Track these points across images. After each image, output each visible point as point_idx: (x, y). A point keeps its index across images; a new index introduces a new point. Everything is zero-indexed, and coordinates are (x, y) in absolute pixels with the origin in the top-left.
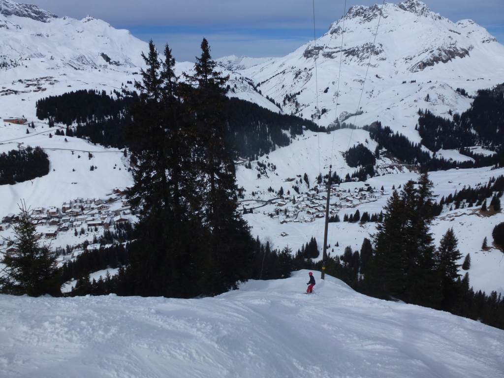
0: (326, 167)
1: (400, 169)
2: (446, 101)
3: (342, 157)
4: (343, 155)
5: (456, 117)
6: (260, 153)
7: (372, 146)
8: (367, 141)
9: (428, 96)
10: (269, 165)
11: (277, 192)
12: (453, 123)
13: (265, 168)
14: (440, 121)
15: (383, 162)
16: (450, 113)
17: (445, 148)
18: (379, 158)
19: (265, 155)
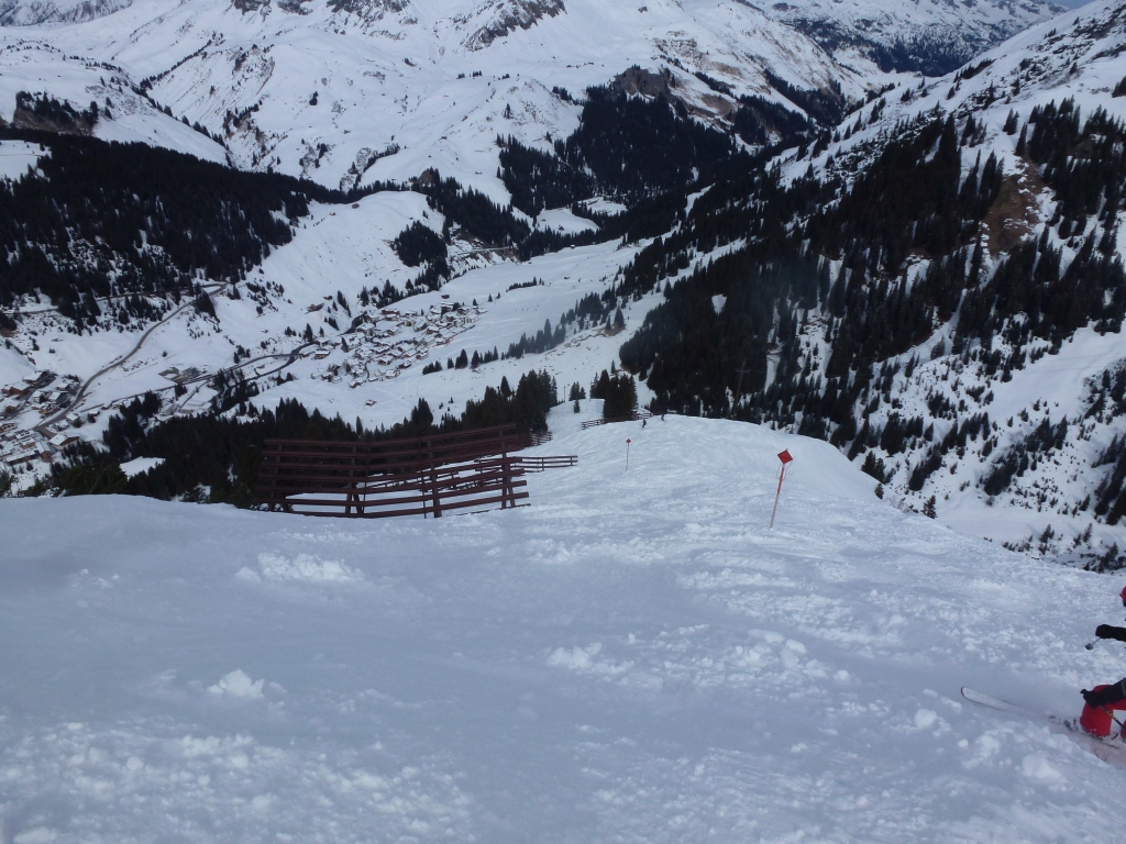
0: (368, 273)
1: (487, 257)
2: (539, 115)
3: (390, 249)
4: (392, 246)
5: (559, 146)
6: (245, 265)
7: (436, 222)
8: (425, 215)
9: (508, 108)
10: (269, 285)
11: (302, 334)
12: (555, 158)
13: (264, 293)
14: (534, 155)
15: (458, 249)
16: (548, 137)
17: (549, 208)
18: (450, 243)
19: (256, 268)
